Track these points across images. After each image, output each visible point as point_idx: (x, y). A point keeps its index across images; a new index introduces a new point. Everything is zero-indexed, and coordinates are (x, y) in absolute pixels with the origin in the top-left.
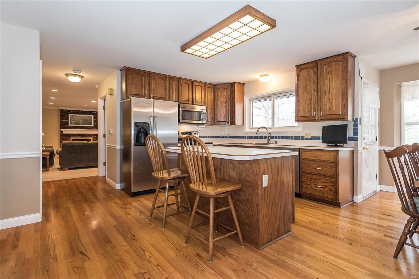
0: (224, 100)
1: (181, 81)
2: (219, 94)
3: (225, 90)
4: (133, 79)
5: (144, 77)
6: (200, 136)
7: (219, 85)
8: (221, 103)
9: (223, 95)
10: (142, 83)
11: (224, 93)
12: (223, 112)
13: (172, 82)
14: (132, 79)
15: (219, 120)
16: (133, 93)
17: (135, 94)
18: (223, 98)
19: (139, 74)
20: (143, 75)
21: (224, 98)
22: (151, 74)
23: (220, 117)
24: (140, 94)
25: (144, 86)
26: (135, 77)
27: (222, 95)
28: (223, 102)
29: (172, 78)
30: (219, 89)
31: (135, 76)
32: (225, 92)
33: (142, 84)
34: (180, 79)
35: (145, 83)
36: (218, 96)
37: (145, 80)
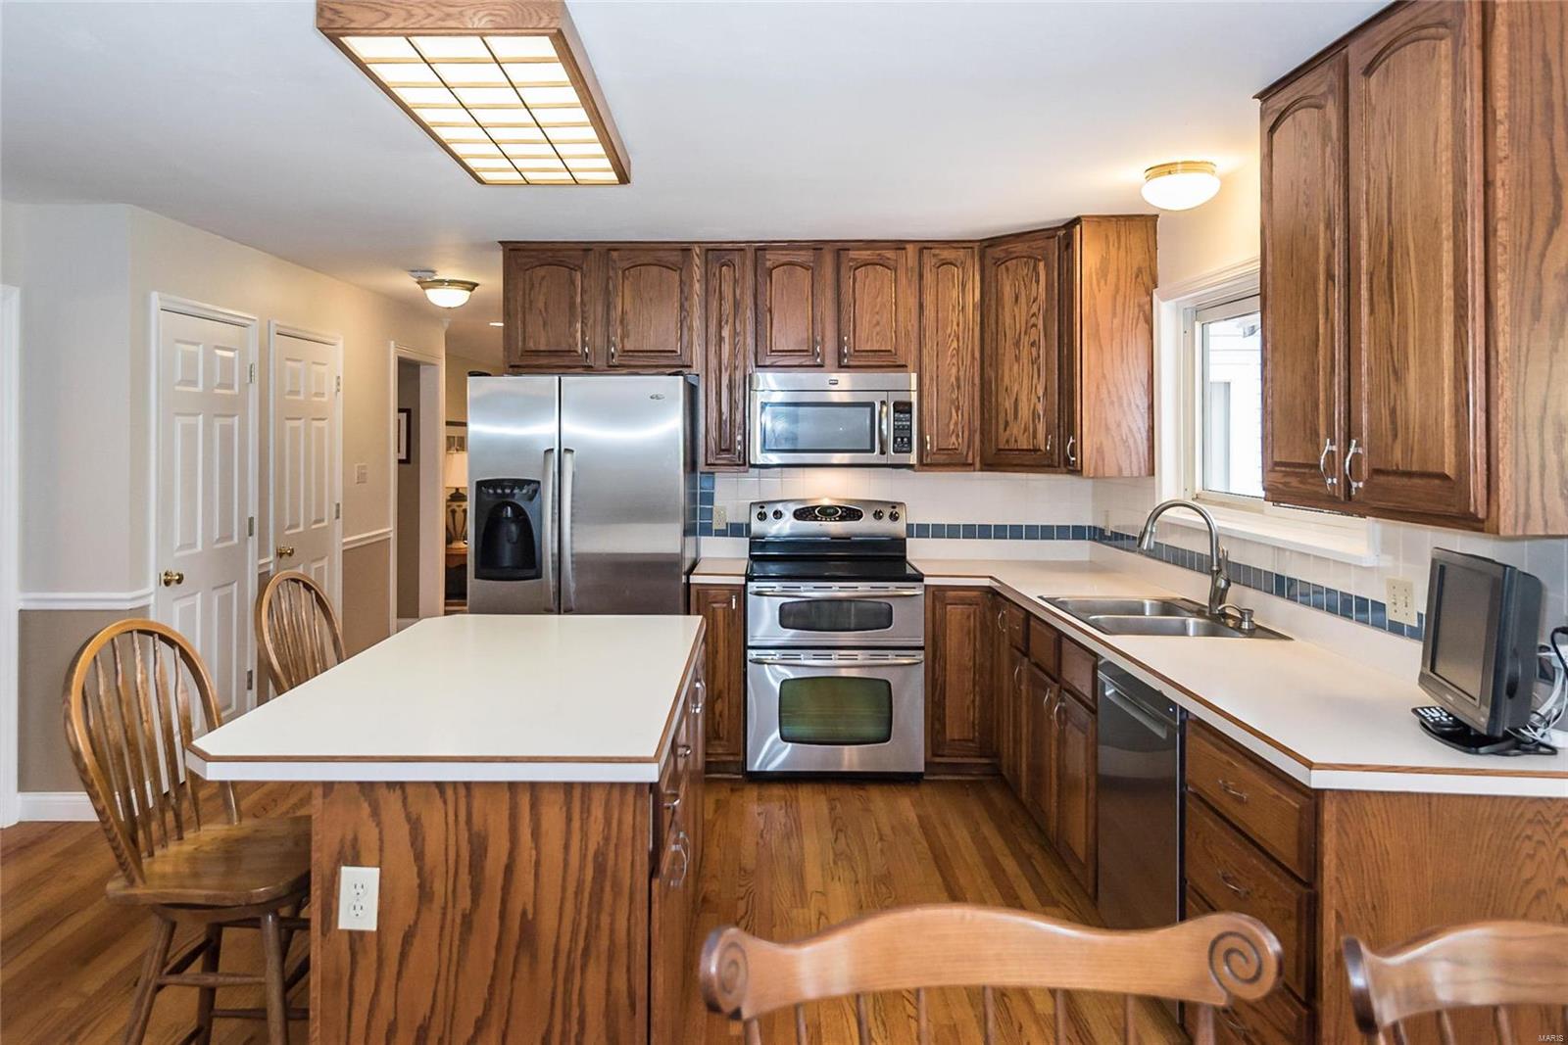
0: (1034, 325)
1: (768, 257)
2: (1008, 291)
3: (1035, 268)
4: (532, 286)
5: (582, 268)
6: (909, 527)
7: (1008, 242)
8: (1017, 344)
9: (1028, 297)
10: (572, 298)
11: (1034, 284)
12: (1024, 398)
13: (721, 271)
14: (531, 290)
15: (1007, 441)
16: (534, 349)
17: (542, 349)
18: (1028, 312)
19: (560, 264)
20: (576, 263)
21: (1034, 315)
22: (615, 250)
23: (1011, 424)
24: (565, 347)
25: (583, 312)
26: (543, 278)
27: (1023, 299)
28: (1025, 340)
29: (719, 253)
30: (1007, 269)
31: (542, 271)
32: (1038, 282)
33: (572, 305)
34: (764, 249)
35: (586, 298)
36: (1003, 308)
37: (585, 284)
